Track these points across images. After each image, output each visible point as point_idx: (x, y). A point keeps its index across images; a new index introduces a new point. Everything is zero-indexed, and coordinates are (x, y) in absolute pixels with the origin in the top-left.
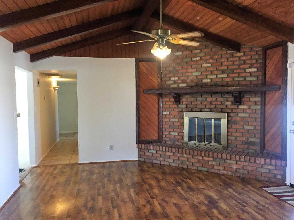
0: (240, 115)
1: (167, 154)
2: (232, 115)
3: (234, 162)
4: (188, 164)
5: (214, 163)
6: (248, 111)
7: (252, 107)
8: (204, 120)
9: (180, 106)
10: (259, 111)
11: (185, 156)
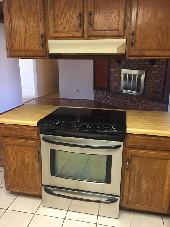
0: (153, 72)
1: (108, 97)
2: (148, 72)
4: (117, 103)
5: (130, 104)
6: (158, 69)
7: (161, 66)
9: (120, 65)
10: (164, 70)
11: (116, 98)
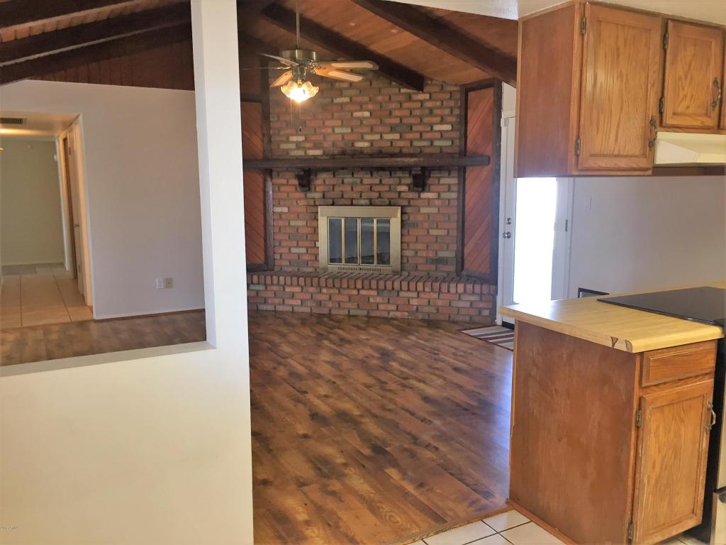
0: (423, 210)
1: (288, 289)
2: (408, 210)
3: (415, 295)
4: (330, 305)
5: (379, 300)
6: (437, 202)
7: (444, 195)
8: (359, 221)
9: (310, 195)
10: (455, 203)
11: (324, 290)
